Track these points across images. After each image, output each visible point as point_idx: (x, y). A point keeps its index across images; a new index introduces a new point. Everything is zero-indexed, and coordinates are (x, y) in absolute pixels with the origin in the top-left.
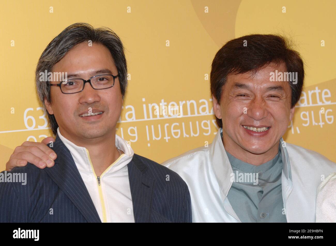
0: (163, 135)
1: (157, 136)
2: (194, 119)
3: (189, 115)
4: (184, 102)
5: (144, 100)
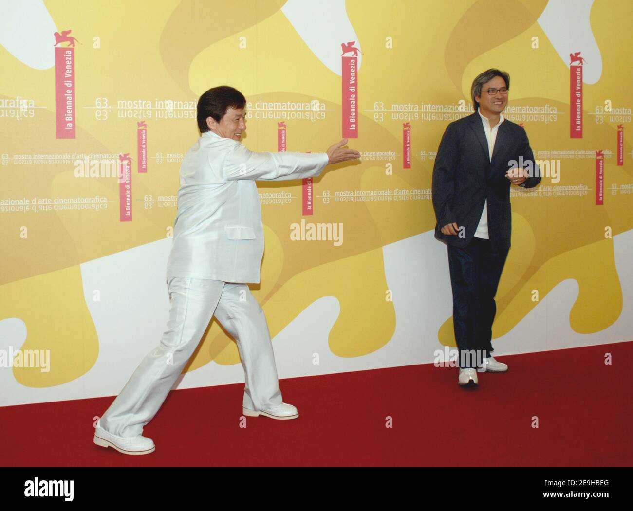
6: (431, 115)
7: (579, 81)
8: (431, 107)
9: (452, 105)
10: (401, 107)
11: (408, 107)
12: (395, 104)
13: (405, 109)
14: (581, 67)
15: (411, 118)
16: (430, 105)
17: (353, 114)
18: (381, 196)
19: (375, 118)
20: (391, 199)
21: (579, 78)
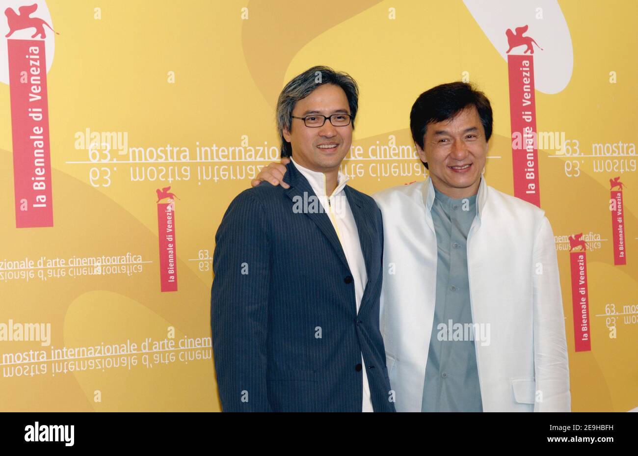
0: (213, 176)
1: (207, 176)
2: (241, 164)
3: (237, 160)
4: (233, 148)
5: (198, 143)
6: (218, 170)
7: (526, 88)
8: (217, 151)
9: (264, 146)
10: (151, 152)
11: (165, 152)
12: (137, 147)
13: (159, 157)
14: (530, 59)
15: (173, 176)
16: (214, 148)
17: (39, 172)
18: (111, 357)
19: (92, 180)
20: (134, 362)
21: (526, 81)
